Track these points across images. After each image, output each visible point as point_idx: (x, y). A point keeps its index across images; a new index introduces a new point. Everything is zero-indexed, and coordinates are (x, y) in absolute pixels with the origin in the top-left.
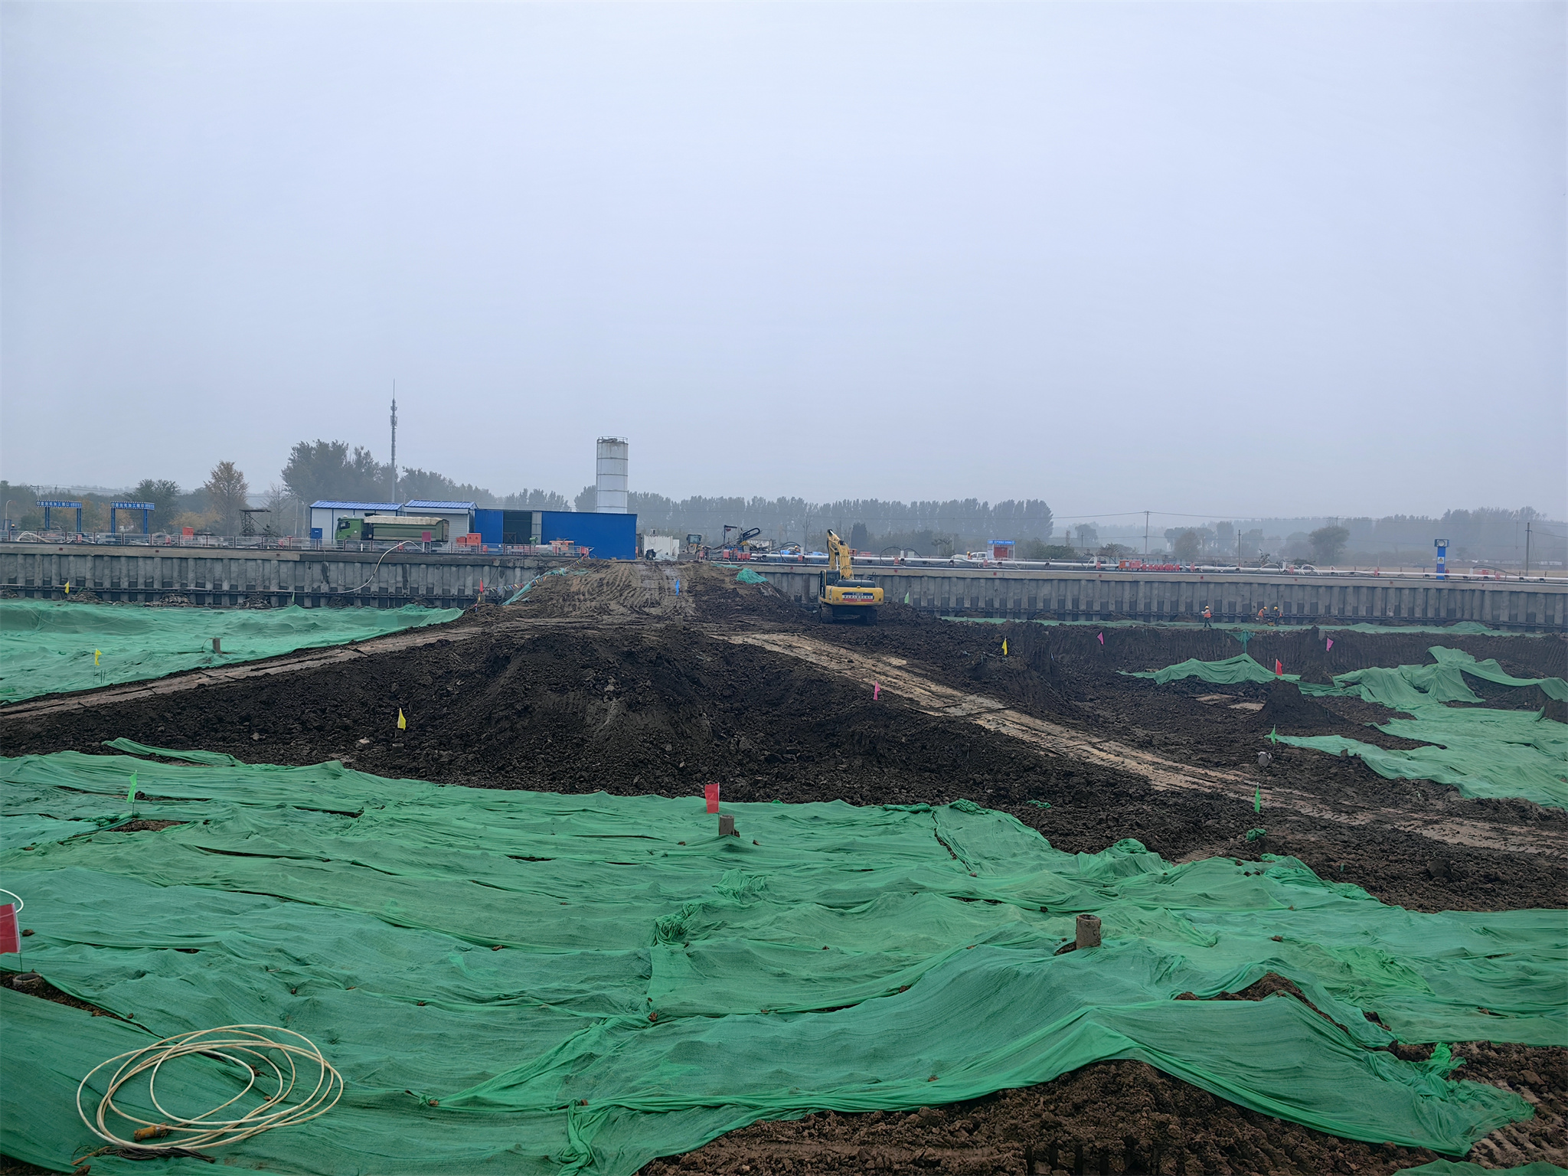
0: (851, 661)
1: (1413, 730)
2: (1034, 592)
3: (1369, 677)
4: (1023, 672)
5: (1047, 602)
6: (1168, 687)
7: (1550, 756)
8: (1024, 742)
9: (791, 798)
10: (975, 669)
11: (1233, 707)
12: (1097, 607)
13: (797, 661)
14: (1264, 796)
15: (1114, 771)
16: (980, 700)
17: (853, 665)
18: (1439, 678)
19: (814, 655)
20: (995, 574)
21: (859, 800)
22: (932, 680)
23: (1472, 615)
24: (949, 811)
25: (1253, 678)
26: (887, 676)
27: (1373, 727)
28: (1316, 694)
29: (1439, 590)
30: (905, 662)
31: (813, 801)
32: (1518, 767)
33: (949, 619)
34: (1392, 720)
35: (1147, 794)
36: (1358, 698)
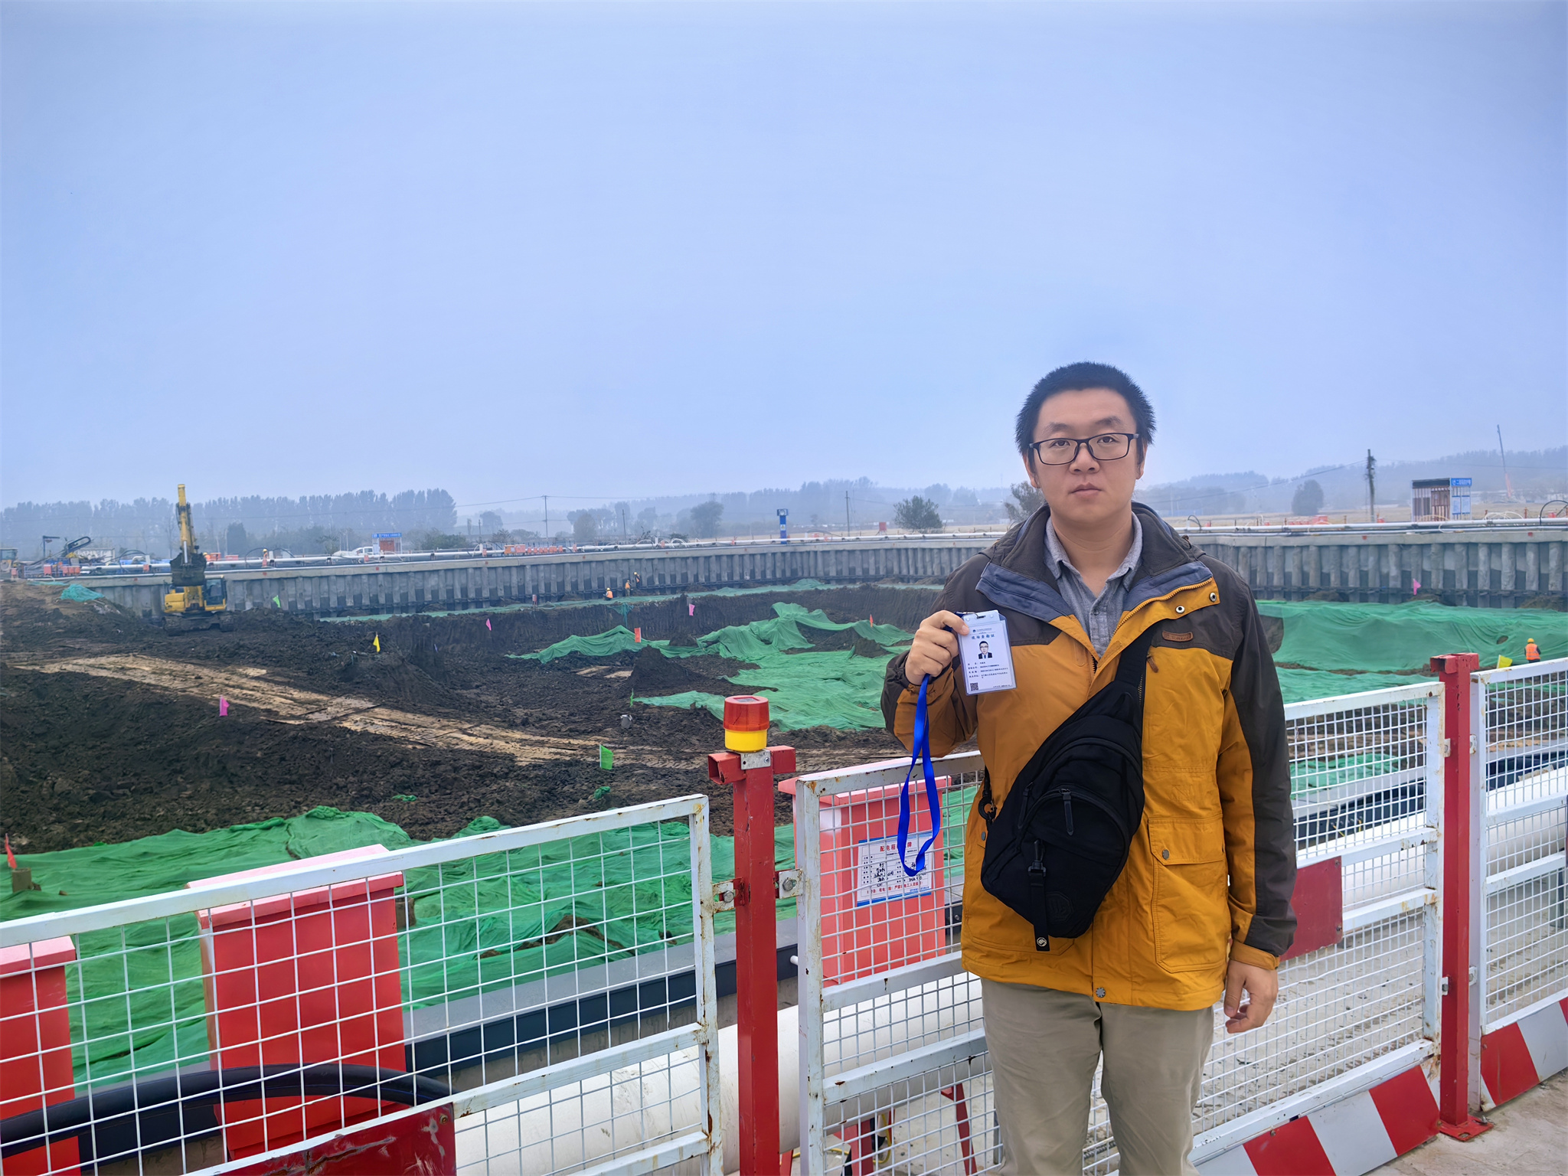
0: (200, 678)
1: (755, 678)
2: (421, 583)
3: (725, 634)
4: (398, 667)
5: (435, 593)
6: (551, 665)
7: (854, 686)
8: (391, 738)
9: (120, 837)
10: (344, 671)
11: (608, 677)
12: (486, 594)
13: (130, 684)
14: (618, 756)
15: (481, 754)
16: (349, 701)
17: (201, 681)
18: (779, 630)
19: (152, 676)
20: (377, 569)
21: (204, 826)
22: (295, 686)
23: (809, 573)
24: (305, 821)
25: (629, 647)
26: (242, 688)
27: (724, 680)
28: (683, 656)
29: (784, 554)
30: (264, 672)
31: (146, 835)
32: (827, 699)
33: (328, 620)
34: (741, 671)
35: (511, 771)
36: (717, 655)
